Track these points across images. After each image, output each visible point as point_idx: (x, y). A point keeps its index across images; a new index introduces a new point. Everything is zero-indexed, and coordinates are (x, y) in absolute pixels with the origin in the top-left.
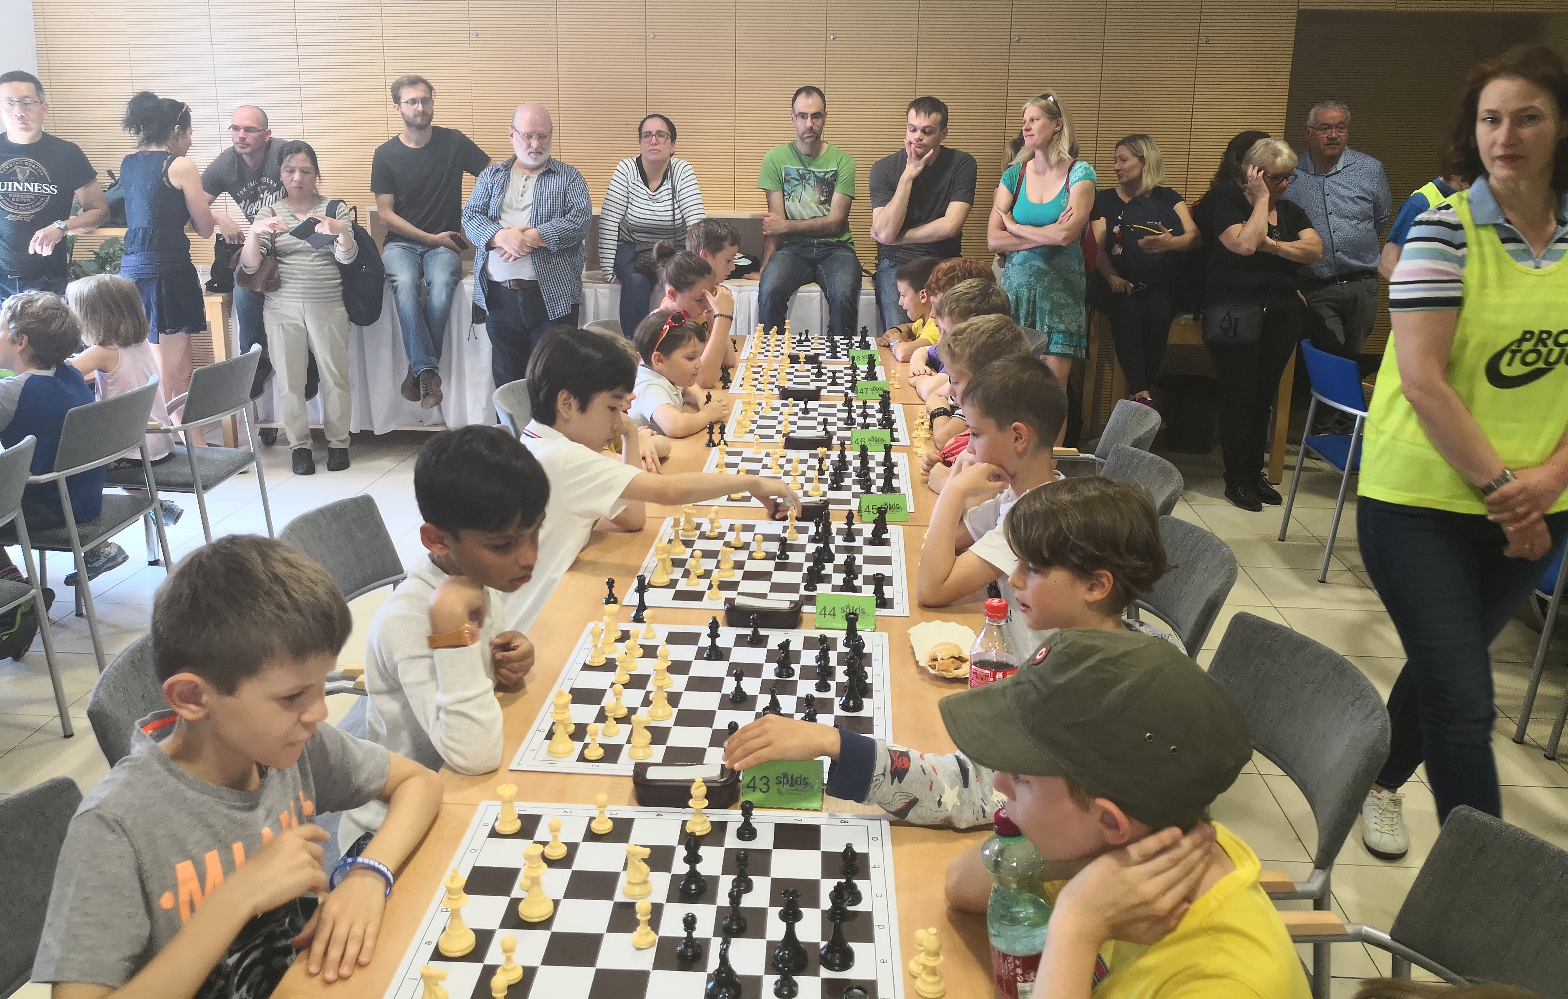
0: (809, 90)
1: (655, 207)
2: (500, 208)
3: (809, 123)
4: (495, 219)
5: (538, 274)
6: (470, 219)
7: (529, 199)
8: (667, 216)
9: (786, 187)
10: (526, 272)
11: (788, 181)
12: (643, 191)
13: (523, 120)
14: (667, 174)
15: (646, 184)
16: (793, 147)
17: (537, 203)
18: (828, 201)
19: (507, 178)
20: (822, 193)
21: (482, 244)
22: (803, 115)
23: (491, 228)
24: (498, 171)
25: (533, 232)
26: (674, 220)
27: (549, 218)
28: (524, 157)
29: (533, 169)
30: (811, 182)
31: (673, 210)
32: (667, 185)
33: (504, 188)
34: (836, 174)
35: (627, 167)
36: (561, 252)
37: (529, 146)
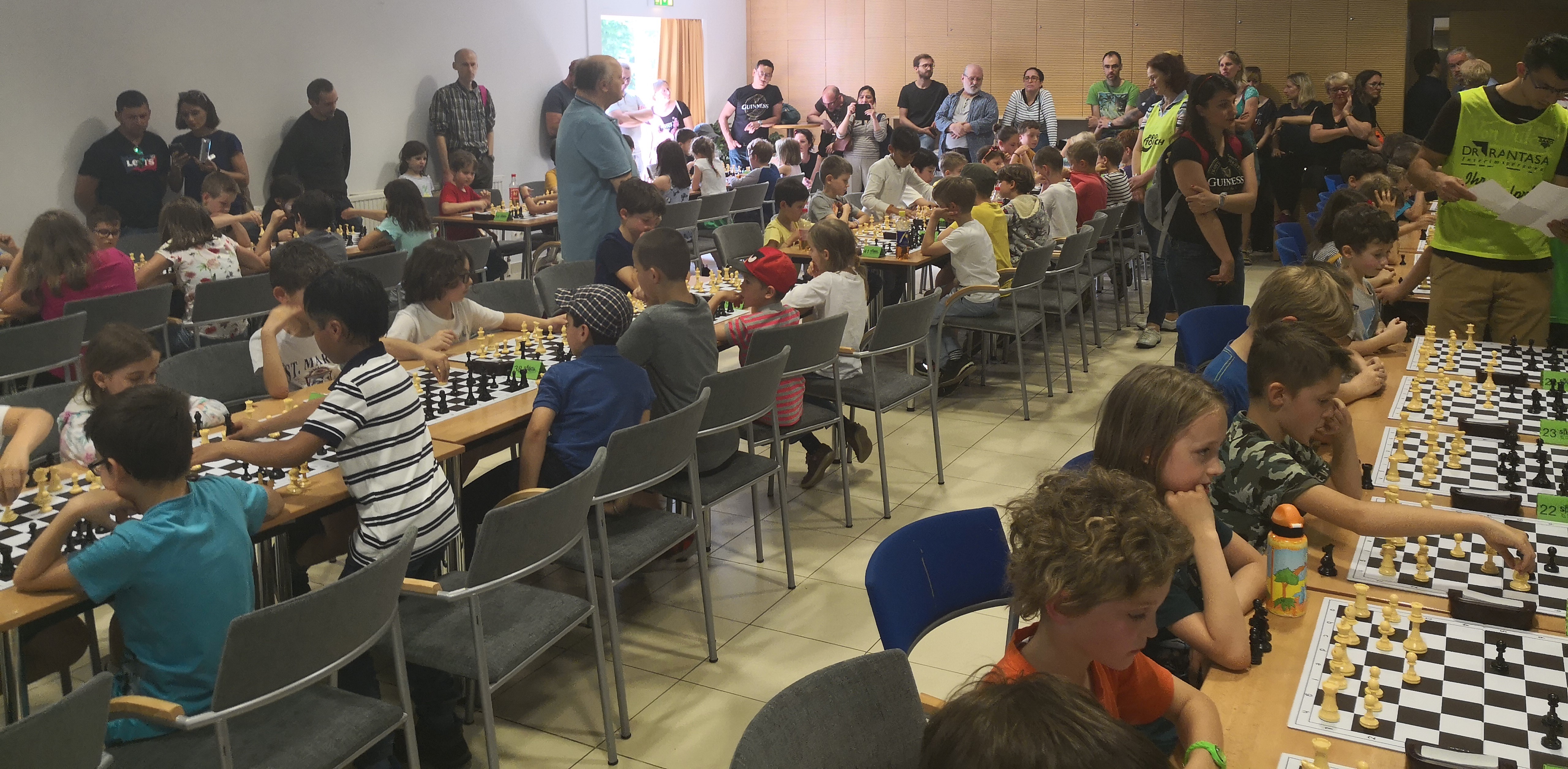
0: (1110, 54)
1: (1030, 114)
2: (953, 114)
3: (1110, 70)
4: (951, 119)
5: (968, 146)
6: (939, 118)
7: (967, 109)
8: (1036, 118)
9: (1100, 103)
10: (963, 144)
11: (1102, 100)
12: (1024, 106)
13: (969, 71)
14: (1037, 97)
15: (1026, 102)
16: (1104, 82)
17: (971, 111)
18: (1123, 110)
19: (958, 99)
20: (1119, 106)
21: (943, 130)
22: (1108, 66)
23: (948, 123)
24: (954, 96)
25: (968, 125)
26: (1039, 120)
27: (976, 118)
28: (968, 89)
29: (972, 95)
30: (1114, 100)
31: (1039, 115)
32: (1037, 103)
33: (956, 105)
34: (1127, 95)
35: (1017, 93)
36: (981, 135)
37: (972, 83)
